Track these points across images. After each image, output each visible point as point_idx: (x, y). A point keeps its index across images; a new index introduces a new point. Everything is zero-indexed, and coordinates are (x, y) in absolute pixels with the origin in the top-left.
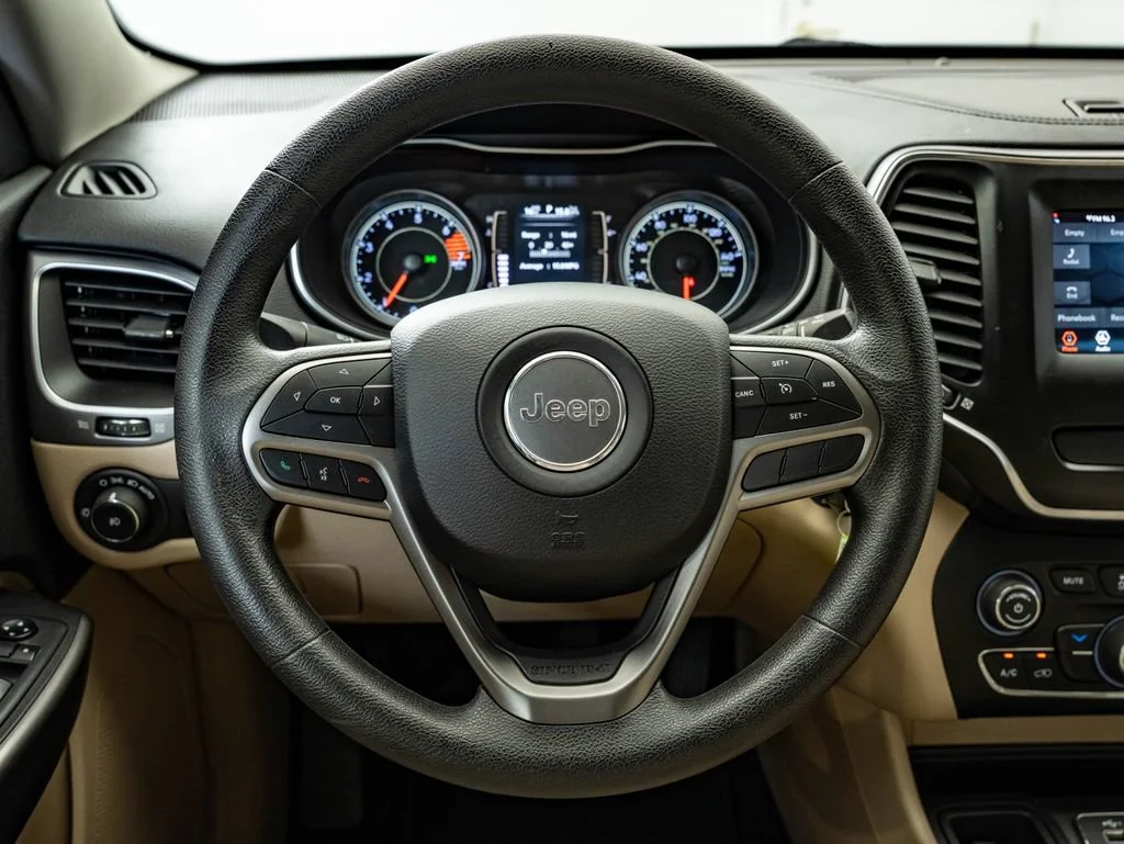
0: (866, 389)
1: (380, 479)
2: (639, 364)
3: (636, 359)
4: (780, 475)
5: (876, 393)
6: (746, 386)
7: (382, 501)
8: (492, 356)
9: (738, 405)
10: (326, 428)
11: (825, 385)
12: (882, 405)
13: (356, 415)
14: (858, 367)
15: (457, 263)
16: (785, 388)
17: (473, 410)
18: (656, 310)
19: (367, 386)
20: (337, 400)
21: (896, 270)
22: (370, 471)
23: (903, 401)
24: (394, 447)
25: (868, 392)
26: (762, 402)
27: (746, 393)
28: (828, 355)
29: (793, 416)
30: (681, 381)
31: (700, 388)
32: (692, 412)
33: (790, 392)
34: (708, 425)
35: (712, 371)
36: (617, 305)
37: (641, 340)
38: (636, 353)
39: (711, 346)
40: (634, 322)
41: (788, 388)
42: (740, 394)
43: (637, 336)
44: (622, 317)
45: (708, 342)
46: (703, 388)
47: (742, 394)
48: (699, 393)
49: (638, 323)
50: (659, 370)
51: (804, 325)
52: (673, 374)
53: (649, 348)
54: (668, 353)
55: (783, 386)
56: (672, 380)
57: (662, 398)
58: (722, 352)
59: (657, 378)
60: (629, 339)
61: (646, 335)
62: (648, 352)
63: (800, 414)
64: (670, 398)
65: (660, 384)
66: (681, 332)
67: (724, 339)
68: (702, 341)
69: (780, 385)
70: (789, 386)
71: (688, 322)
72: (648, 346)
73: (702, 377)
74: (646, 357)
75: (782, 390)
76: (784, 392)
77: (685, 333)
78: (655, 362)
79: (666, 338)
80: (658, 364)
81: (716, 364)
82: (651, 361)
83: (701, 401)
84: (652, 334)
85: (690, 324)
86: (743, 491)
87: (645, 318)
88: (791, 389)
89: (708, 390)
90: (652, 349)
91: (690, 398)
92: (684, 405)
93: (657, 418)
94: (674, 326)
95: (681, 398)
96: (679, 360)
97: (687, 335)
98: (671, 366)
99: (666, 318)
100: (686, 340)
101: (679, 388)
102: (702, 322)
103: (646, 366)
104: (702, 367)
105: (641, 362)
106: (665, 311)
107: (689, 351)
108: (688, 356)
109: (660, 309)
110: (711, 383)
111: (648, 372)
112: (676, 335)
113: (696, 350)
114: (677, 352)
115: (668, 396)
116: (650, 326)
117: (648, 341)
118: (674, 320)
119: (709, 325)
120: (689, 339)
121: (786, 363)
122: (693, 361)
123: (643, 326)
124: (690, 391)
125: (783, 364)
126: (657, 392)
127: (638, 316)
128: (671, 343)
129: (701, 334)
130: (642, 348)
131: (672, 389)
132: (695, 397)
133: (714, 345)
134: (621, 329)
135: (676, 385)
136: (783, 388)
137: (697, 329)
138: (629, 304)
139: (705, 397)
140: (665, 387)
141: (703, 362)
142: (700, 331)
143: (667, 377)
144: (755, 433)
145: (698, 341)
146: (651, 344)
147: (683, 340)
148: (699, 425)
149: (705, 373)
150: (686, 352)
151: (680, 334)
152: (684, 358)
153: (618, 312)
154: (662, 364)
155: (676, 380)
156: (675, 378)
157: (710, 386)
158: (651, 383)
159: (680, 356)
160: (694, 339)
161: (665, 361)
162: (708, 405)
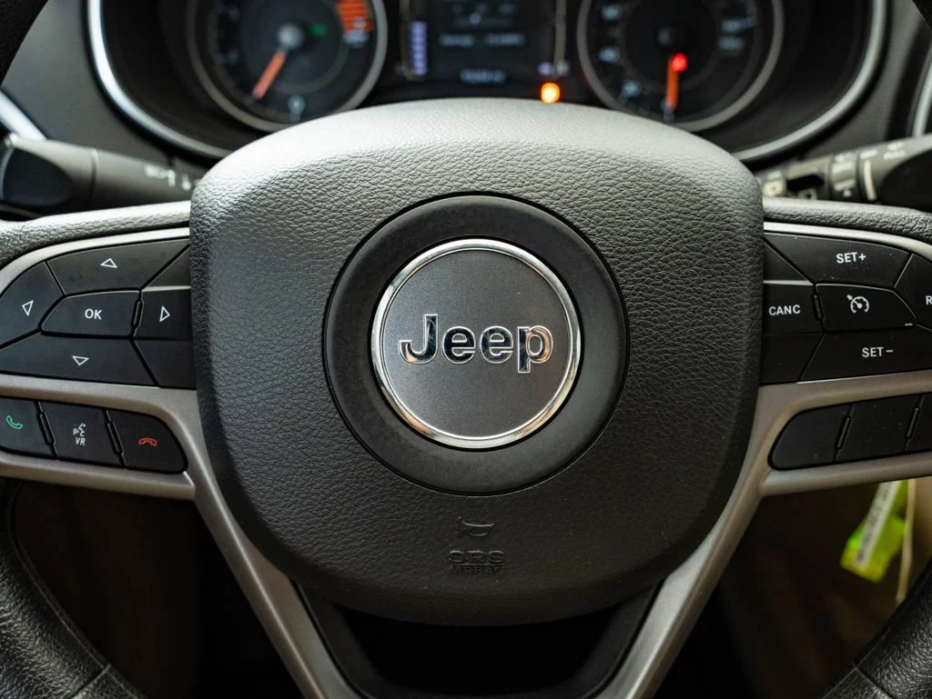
1: (175, 439)
2: (607, 265)
3: (601, 257)
4: (836, 448)
6: (788, 296)
7: (181, 472)
8: (352, 246)
10: (80, 360)
11: (929, 300)
13: (130, 338)
15: (355, 35)
16: (856, 303)
17: (317, 342)
18: (637, 163)
19: (147, 289)
20: (97, 314)
22: (159, 425)
24: (194, 389)
26: (815, 326)
27: (788, 310)
29: (868, 353)
30: (678, 293)
31: (710, 306)
32: (695, 349)
33: (866, 311)
34: (721, 370)
35: (734, 274)
36: (572, 153)
37: (610, 220)
38: (603, 245)
39: (733, 230)
40: (601, 186)
41: (864, 304)
42: (776, 311)
43: (604, 213)
44: (580, 176)
45: (728, 222)
46: (715, 307)
47: (780, 311)
48: (708, 315)
49: (608, 188)
50: (641, 276)
51: (870, 159)
52: (665, 281)
53: (625, 235)
54: (658, 243)
55: (854, 301)
56: (663, 293)
57: (645, 325)
58: (751, 240)
59: (637, 290)
60: (590, 217)
61: (621, 211)
62: (622, 241)
63: (880, 349)
64: (659, 325)
65: (641, 300)
66: (681, 205)
67: (754, 213)
68: (717, 220)
69: (850, 297)
70: (865, 300)
71: (694, 186)
72: (623, 230)
73: (716, 287)
74: (619, 252)
75: (852, 306)
76: (854, 312)
77: (688, 206)
78: (634, 261)
79: (656, 215)
80: (640, 263)
81: (740, 262)
82: (627, 259)
83: (711, 329)
84: (631, 209)
85: (698, 188)
86: (770, 468)
87: (621, 178)
88: (868, 305)
89: (725, 310)
90: (630, 237)
91: (693, 325)
92: (681, 337)
93: (635, 361)
94: (671, 193)
95: (676, 325)
96: (677, 257)
97: (692, 209)
98: (662, 268)
99: (658, 178)
100: (690, 220)
101: (674, 307)
102: (719, 184)
103: (617, 268)
104: (716, 268)
105: (609, 260)
106: (655, 165)
107: (695, 239)
108: (692, 249)
109: (647, 160)
110: (730, 296)
111: (621, 279)
112: (672, 210)
113: (706, 238)
114: (674, 241)
115: (655, 322)
116: (628, 193)
117: (624, 222)
118: (670, 180)
119: (730, 190)
120: (696, 218)
121: (862, 257)
122: (700, 257)
123: (616, 193)
124: (693, 312)
125: (855, 260)
126: (636, 315)
127: (609, 175)
128: (664, 226)
129: (716, 208)
130: (612, 234)
131: (662, 310)
132: (701, 324)
133: (738, 227)
134: (576, 199)
135: (670, 301)
136: (854, 304)
137: (710, 199)
138: (592, 152)
139: (718, 323)
140: (651, 305)
141: (718, 259)
142: (715, 201)
143: (653, 287)
144: (800, 377)
145: (711, 220)
146: (628, 227)
147: (686, 219)
148: (706, 371)
149: (720, 279)
150: (689, 241)
151: (680, 209)
152: (686, 252)
153: (573, 168)
154: (647, 265)
155: (670, 293)
156: (669, 289)
157: (728, 303)
158: (626, 299)
159: (678, 250)
160: (704, 217)
161: (651, 258)
162: (723, 337)
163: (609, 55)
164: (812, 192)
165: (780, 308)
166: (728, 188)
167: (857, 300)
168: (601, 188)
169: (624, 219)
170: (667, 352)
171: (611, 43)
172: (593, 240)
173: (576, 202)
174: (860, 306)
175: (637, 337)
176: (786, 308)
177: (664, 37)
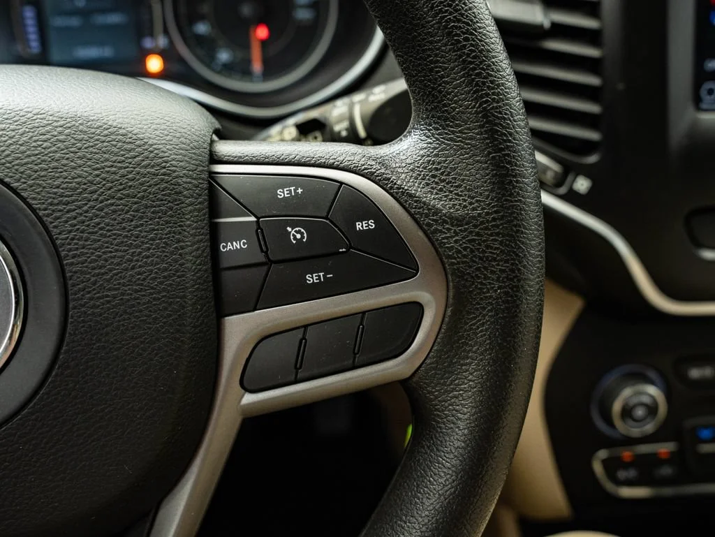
0: (425, 232)
5: (440, 236)
9: (225, 263)
11: (359, 226)
12: (449, 257)
14: (411, 196)
16: (296, 234)
21: (467, 32)
23: (483, 247)
25: (427, 235)
26: (261, 258)
27: (237, 245)
28: (362, 176)
29: (311, 279)
30: (115, 239)
31: (149, 249)
32: (137, 291)
33: (304, 240)
34: (166, 309)
35: (172, 216)
36: (9, 112)
37: (43, 173)
38: (34, 199)
39: (169, 175)
40: (35, 141)
41: (302, 234)
42: (226, 247)
43: (36, 167)
44: (13, 134)
45: (164, 168)
46: (154, 249)
47: (230, 247)
48: (148, 257)
49: (42, 143)
50: (75, 225)
51: (360, 102)
52: (101, 229)
53: (58, 187)
54: (92, 193)
55: (293, 232)
56: (99, 241)
57: (82, 273)
58: (190, 183)
59: (73, 239)
60: (22, 173)
61: (54, 164)
62: (55, 193)
63: (321, 274)
64: (97, 271)
65: (77, 249)
66: (116, 154)
67: (196, 157)
68: (153, 167)
69: (289, 229)
70: (302, 230)
71: (130, 135)
72: (55, 183)
73: (154, 230)
74: (51, 204)
75: (292, 237)
76: (294, 242)
77: (123, 155)
78: (68, 212)
79: (89, 166)
80: (73, 214)
81: (178, 205)
82: (60, 211)
83: (151, 271)
84: (64, 162)
85: (135, 137)
86: (243, 391)
87: (56, 133)
88: (305, 235)
89: (164, 252)
90: (62, 189)
91: (133, 268)
92: (122, 281)
93: (75, 308)
94: (105, 144)
95: (115, 269)
96: (112, 204)
97: (126, 158)
98: (97, 216)
99: (93, 130)
100: (125, 168)
101: (111, 252)
102: (157, 133)
103: (49, 219)
104: (153, 213)
105: (41, 213)
106: (92, 118)
107: (130, 186)
108: (128, 196)
109: (85, 114)
110: (168, 238)
111: (55, 230)
112: (107, 160)
113: (142, 184)
114: (109, 190)
115: (94, 268)
116: (62, 147)
117: (57, 175)
118: (106, 132)
119: (168, 138)
120: (131, 166)
121: (300, 191)
122: (136, 203)
123: (50, 147)
124: (132, 256)
125: (293, 194)
126: (72, 264)
127: (43, 130)
128: (98, 176)
129: (152, 155)
130: (44, 188)
131: (100, 256)
132: (140, 266)
133: (175, 171)
134: (8, 156)
135: (107, 247)
136: (293, 234)
137: (146, 147)
138: (30, 110)
139: (158, 264)
140: (87, 253)
141: (154, 204)
142: (151, 149)
143: (89, 235)
144: (256, 306)
145: (146, 167)
146: (61, 180)
147: (121, 168)
148: (150, 311)
149: (158, 222)
150: (124, 188)
151: (115, 158)
152: (121, 199)
153: (8, 126)
154: (81, 214)
155: (106, 239)
156: (105, 236)
157: (167, 244)
158: (60, 249)
159: (113, 198)
160: (139, 165)
161: (85, 208)
162: (165, 277)
163: (202, 28)
164: (318, 134)
165: (229, 243)
166: (167, 135)
167: (296, 231)
168: (34, 144)
169: (56, 172)
170: (107, 296)
171: (202, 18)
172: (24, 194)
173: (7, 159)
174: (299, 236)
175: (74, 285)
176: (234, 243)
177: (246, 10)
